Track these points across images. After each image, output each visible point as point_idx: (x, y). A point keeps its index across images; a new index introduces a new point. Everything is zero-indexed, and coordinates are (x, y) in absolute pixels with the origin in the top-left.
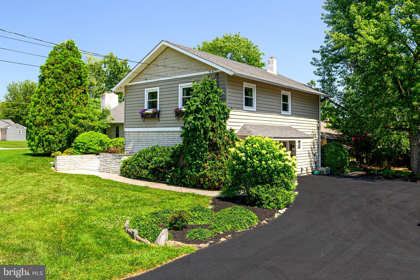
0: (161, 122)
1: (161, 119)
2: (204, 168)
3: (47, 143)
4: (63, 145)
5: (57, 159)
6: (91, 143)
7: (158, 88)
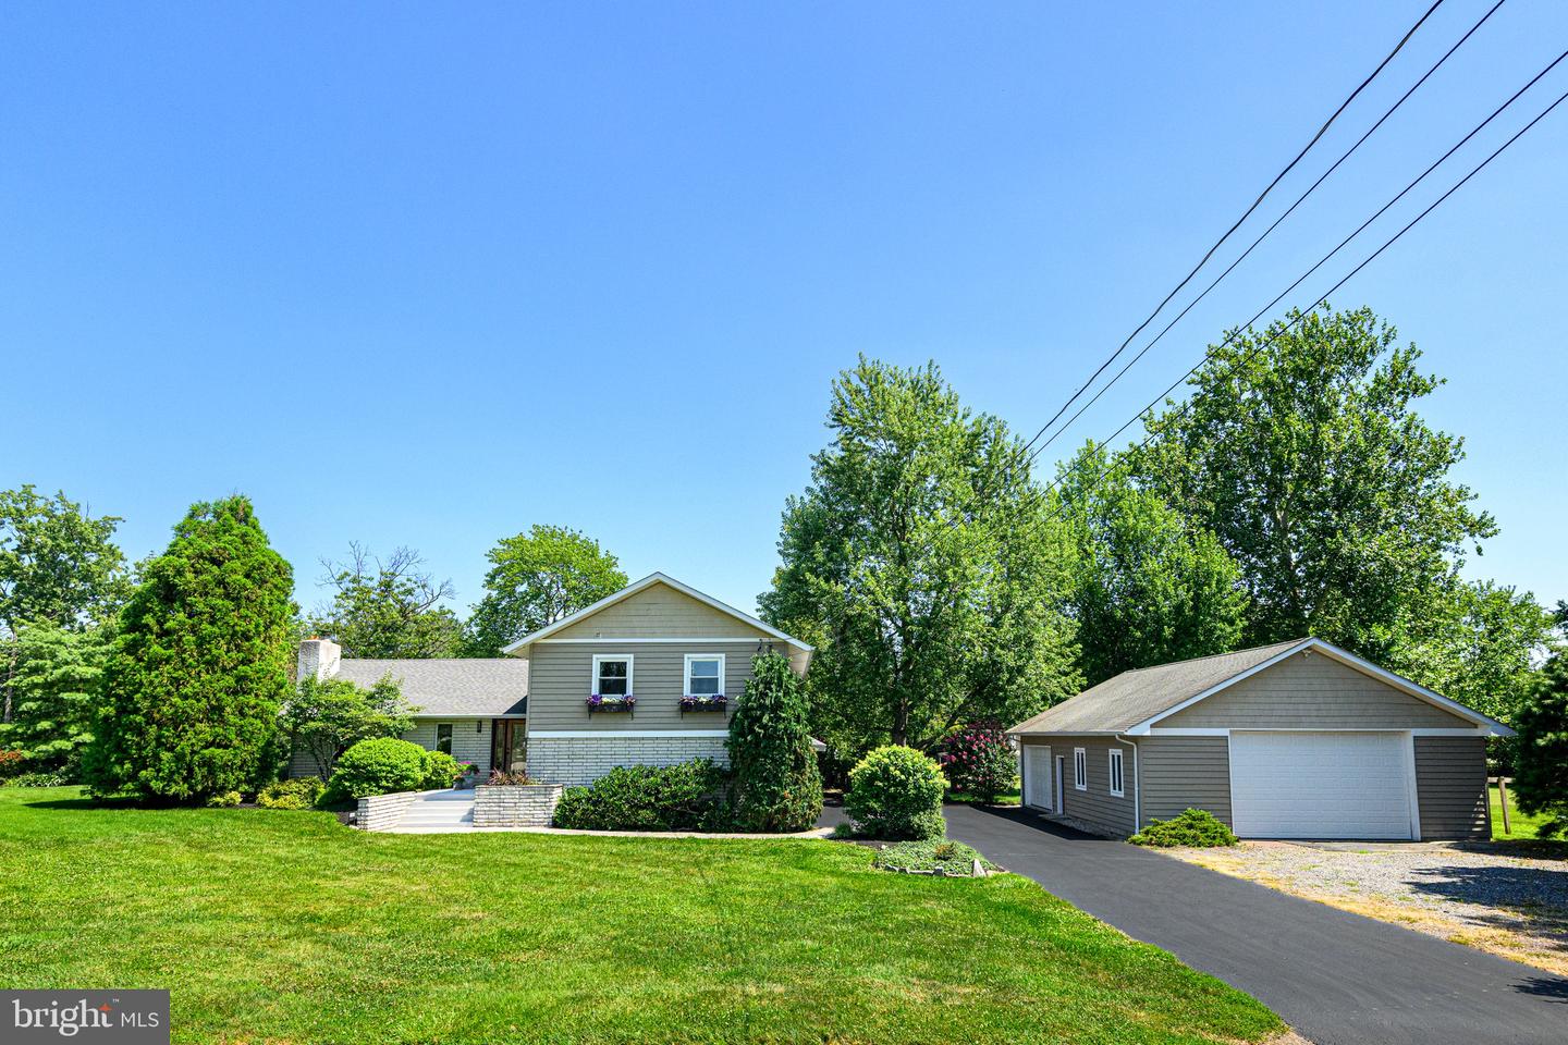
0: (635, 721)
1: (635, 715)
2: (783, 798)
3: (205, 770)
4: (248, 772)
5: (368, 805)
6: (408, 765)
7: (632, 656)
